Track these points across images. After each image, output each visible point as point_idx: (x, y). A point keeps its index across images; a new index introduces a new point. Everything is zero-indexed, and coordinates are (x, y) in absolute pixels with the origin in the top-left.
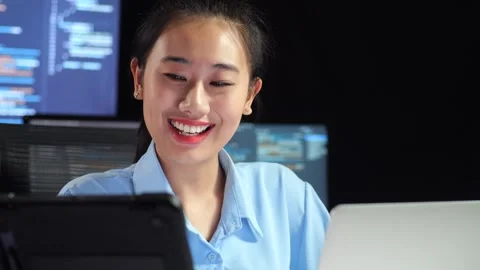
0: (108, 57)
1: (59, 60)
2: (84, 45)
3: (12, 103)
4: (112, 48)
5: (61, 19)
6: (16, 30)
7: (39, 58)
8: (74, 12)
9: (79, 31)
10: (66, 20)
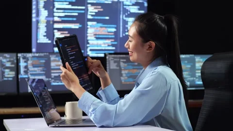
1: (124, 32)
3: (106, 45)
5: (124, 16)
6: (107, 18)
7: (116, 28)
10: (126, 17)
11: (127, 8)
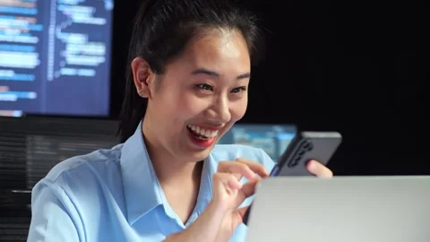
0: (101, 65)
1: (57, 67)
2: (80, 54)
4: (105, 56)
5: (59, 30)
8: (70, 24)
9: (75, 42)
10: (63, 31)
11: (66, 10)
